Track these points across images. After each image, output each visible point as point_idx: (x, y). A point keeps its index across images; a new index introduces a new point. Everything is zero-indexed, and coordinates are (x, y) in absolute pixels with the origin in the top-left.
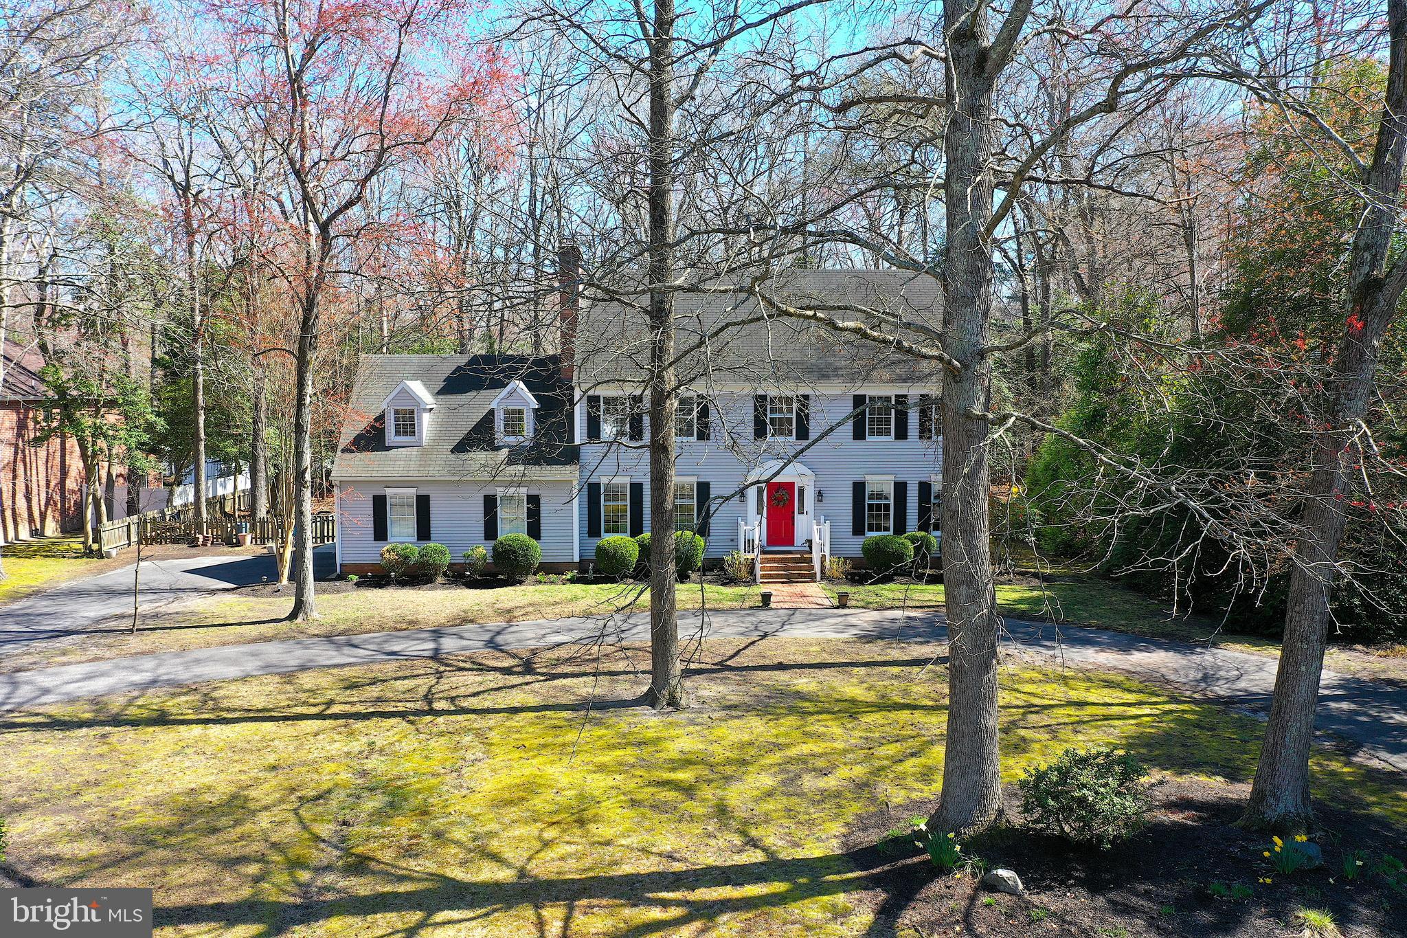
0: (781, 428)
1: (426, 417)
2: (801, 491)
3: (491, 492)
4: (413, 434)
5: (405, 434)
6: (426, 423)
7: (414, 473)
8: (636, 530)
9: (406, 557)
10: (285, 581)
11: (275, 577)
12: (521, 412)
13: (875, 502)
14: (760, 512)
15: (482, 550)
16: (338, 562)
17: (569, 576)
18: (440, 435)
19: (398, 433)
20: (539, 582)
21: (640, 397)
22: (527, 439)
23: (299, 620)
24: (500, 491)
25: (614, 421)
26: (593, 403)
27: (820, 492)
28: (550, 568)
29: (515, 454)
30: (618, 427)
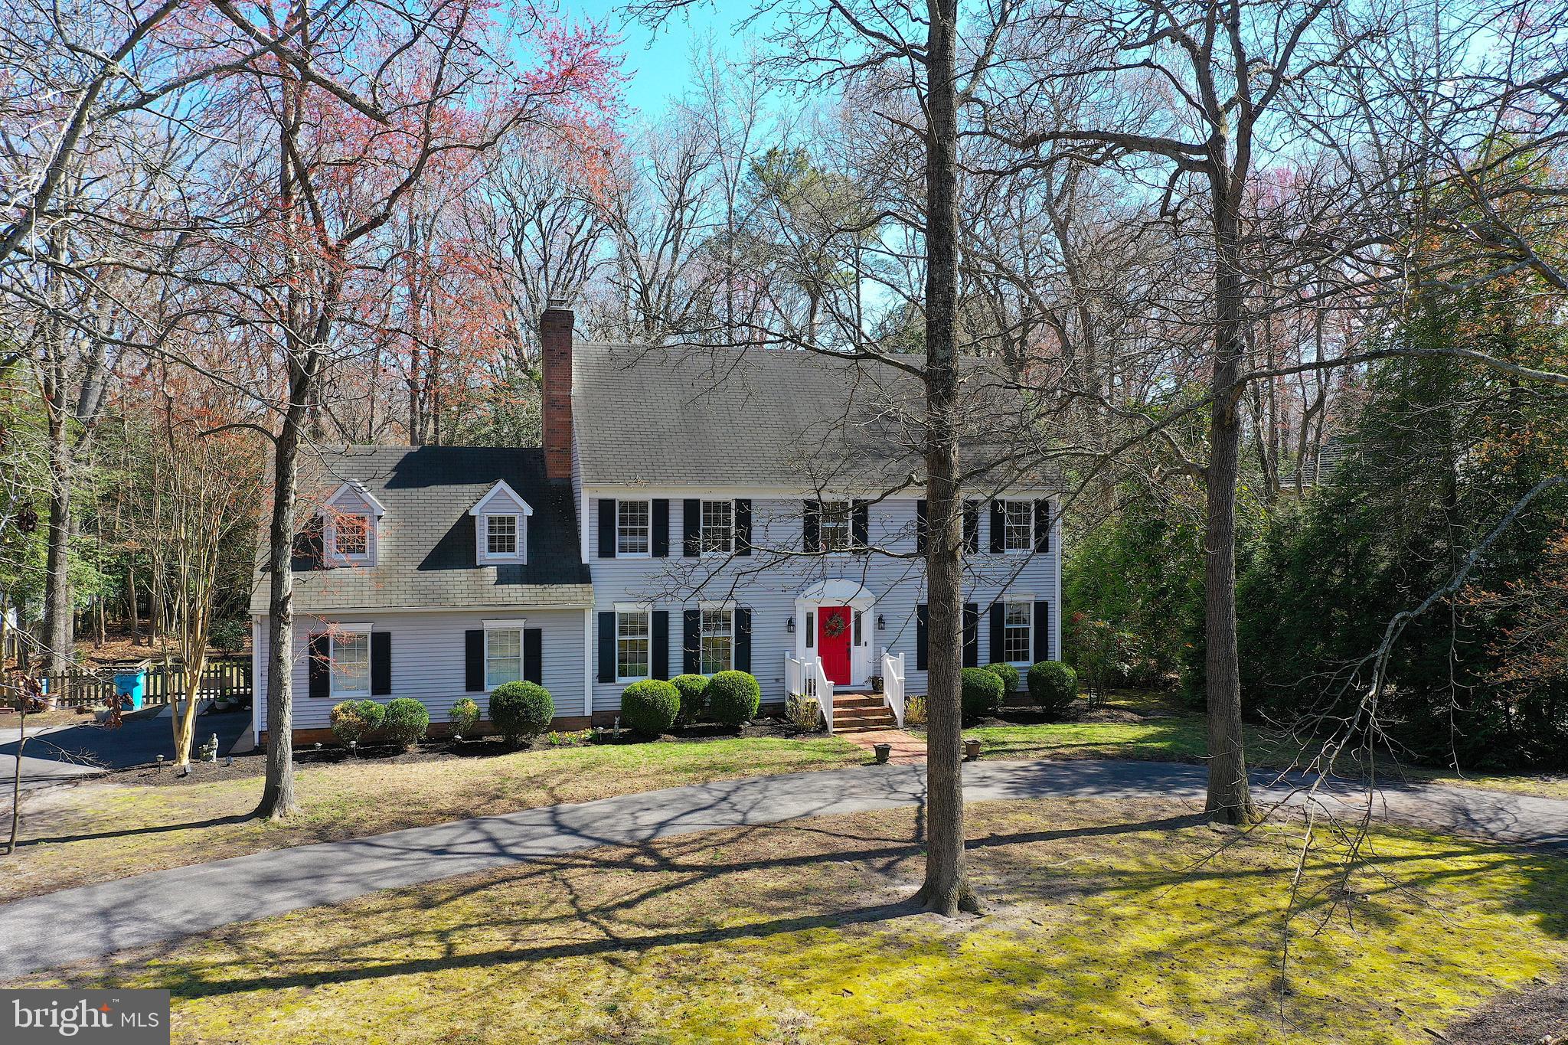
0: (835, 539)
1: (380, 527)
2: (858, 616)
3: (476, 627)
4: (361, 550)
6: (382, 539)
7: (369, 601)
8: (661, 671)
9: (372, 718)
10: (185, 761)
12: (512, 520)
14: (809, 644)
15: (473, 705)
16: (256, 730)
17: (588, 736)
18: (398, 553)
20: (552, 745)
21: (666, 501)
22: (519, 555)
23: (276, 818)
24: (489, 625)
25: (633, 532)
26: (606, 508)
27: (880, 619)
28: (562, 725)
29: (506, 575)
30: (638, 540)
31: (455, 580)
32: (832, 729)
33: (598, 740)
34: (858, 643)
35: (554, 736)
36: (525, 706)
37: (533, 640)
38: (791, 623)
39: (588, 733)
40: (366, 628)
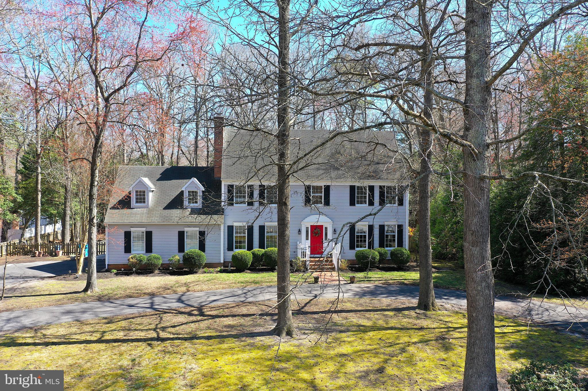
0: (317, 200)
1: (151, 194)
2: (326, 228)
3: (182, 230)
4: (144, 202)
5: (140, 202)
6: (151, 197)
7: (145, 220)
8: (250, 247)
9: (141, 261)
10: (80, 273)
11: (75, 270)
12: (196, 192)
13: (360, 234)
14: (307, 239)
15: (178, 257)
16: (106, 264)
17: (219, 270)
18: (157, 202)
19: (137, 202)
20: (205, 272)
21: (253, 186)
22: (199, 205)
23: (89, 292)
24: (186, 229)
25: (240, 197)
26: (230, 188)
27: (335, 230)
28: (209, 265)
29: (194, 211)
30: (242, 200)
31: (176, 213)
32: (309, 270)
33: (221, 271)
34: (326, 238)
35: (206, 269)
36: (194, 258)
38: (300, 231)
40: (144, 229)
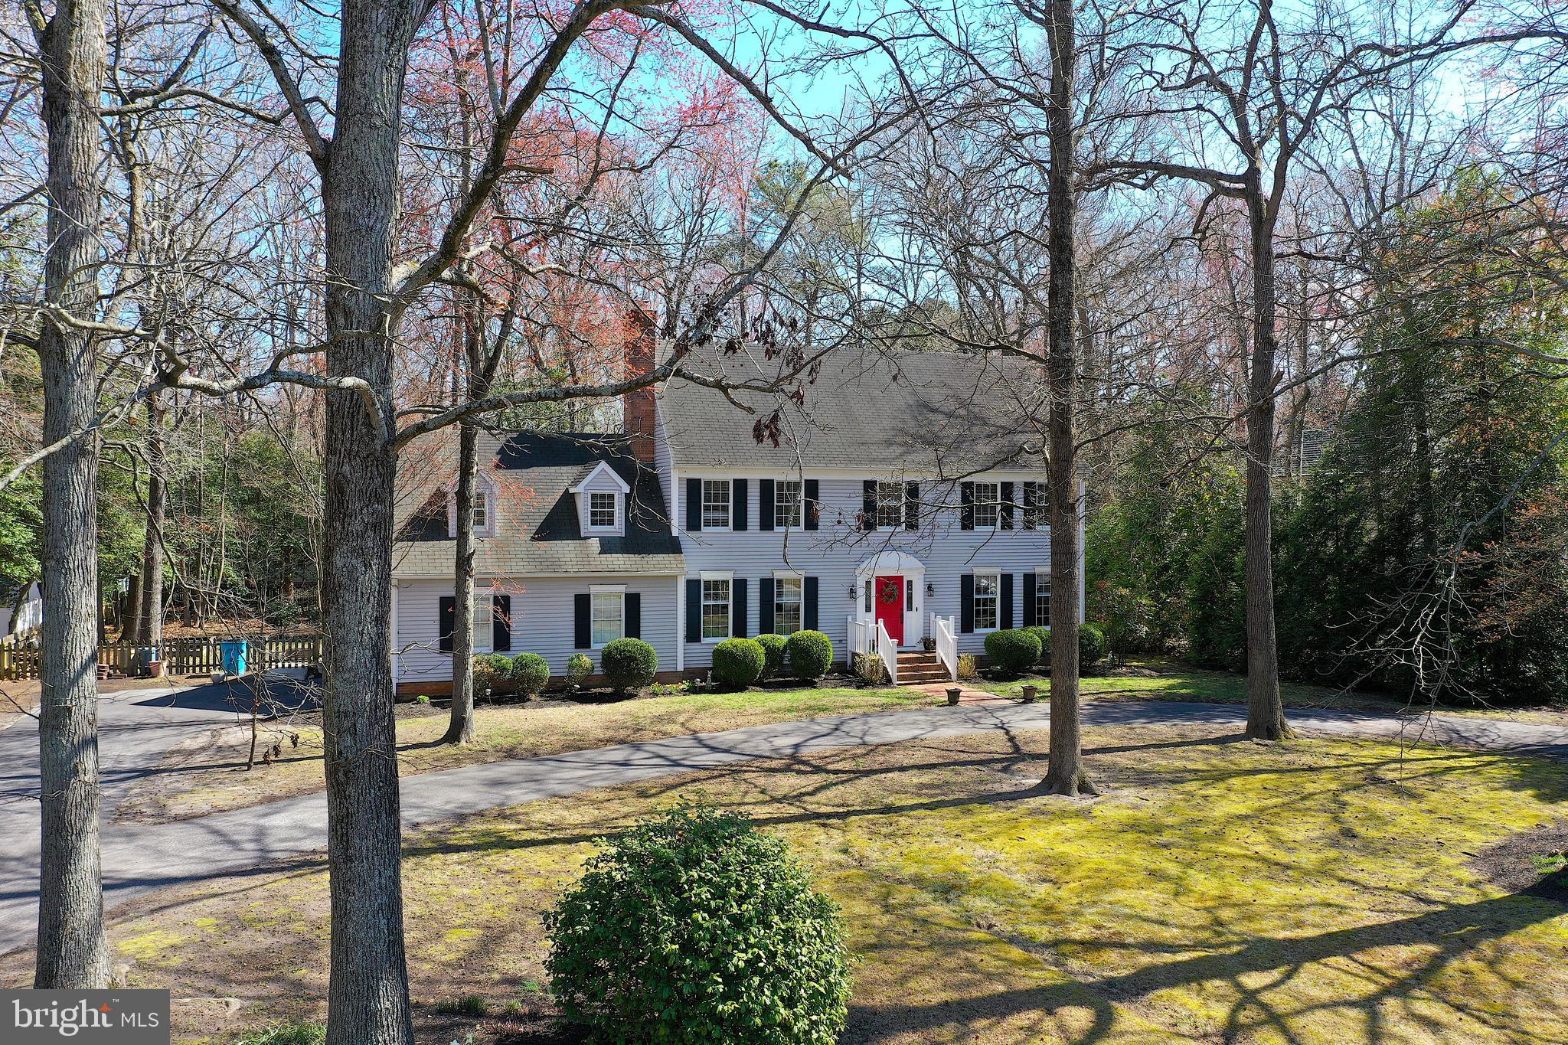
0: (891, 518)
2: (910, 583)
3: (583, 591)
4: (481, 523)
7: (493, 567)
8: (741, 631)
12: (611, 497)
13: (982, 597)
14: (868, 609)
15: (587, 659)
17: (684, 687)
18: (515, 523)
20: (655, 695)
21: (745, 481)
22: (618, 528)
23: (463, 743)
24: (594, 589)
25: (716, 508)
26: (693, 487)
27: (930, 588)
29: (608, 546)
30: (720, 515)
31: (564, 549)
32: (895, 682)
33: (694, 690)
34: (910, 608)
35: (656, 687)
36: (636, 659)
37: (633, 603)
38: (852, 590)
39: (685, 685)
40: (490, 591)
